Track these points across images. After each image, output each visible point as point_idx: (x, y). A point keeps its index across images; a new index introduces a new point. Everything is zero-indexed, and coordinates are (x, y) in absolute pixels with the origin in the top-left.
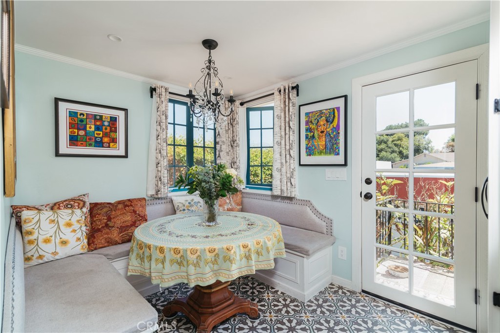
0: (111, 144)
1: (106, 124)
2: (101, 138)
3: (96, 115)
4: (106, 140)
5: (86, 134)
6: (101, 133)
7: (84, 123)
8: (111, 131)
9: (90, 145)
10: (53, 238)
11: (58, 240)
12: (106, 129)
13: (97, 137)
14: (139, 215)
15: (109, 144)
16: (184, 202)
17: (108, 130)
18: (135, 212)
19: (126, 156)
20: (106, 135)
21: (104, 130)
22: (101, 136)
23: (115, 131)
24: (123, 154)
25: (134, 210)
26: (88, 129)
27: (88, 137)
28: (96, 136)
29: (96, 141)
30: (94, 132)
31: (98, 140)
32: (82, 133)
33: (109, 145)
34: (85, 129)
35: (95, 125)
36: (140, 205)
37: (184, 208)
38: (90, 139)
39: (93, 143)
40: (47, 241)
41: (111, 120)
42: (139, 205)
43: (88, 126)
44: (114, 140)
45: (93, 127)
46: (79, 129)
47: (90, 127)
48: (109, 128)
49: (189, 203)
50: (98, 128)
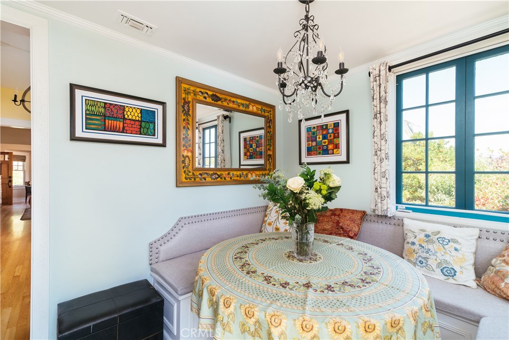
0: (335, 150)
1: (330, 131)
2: (327, 146)
3: (323, 125)
4: (330, 147)
5: (316, 145)
6: (327, 140)
7: (315, 135)
8: (335, 137)
9: (320, 153)
10: (273, 223)
11: (275, 226)
12: (330, 136)
13: (324, 146)
14: (342, 228)
15: (333, 150)
16: (417, 231)
17: (332, 137)
18: (338, 223)
19: (347, 162)
20: (331, 142)
21: (329, 138)
22: (327, 144)
23: (338, 137)
24: (345, 159)
25: (338, 221)
26: (318, 140)
27: (318, 147)
28: (323, 144)
29: (323, 150)
30: (321, 141)
31: (325, 148)
32: (314, 144)
33: (333, 152)
34: (316, 140)
35: (322, 135)
36: (350, 218)
37: (415, 241)
38: (320, 148)
39: (321, 152)
40: (270, 224)
41: (334, 127)
42: (348, 217)
43: (318, 137)
44: (337, 146)
45: (321, 136)
46: (312, 141)
47: (319, 138)
48: (332, 135)
49: (427, 236)
50: (324, 137)
